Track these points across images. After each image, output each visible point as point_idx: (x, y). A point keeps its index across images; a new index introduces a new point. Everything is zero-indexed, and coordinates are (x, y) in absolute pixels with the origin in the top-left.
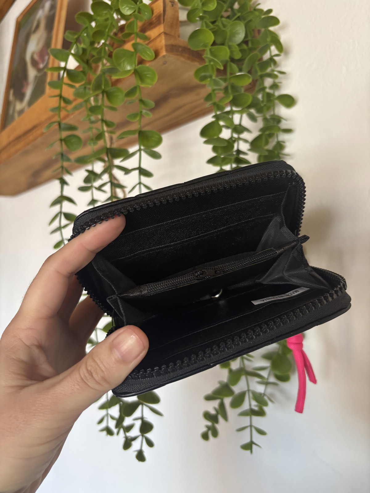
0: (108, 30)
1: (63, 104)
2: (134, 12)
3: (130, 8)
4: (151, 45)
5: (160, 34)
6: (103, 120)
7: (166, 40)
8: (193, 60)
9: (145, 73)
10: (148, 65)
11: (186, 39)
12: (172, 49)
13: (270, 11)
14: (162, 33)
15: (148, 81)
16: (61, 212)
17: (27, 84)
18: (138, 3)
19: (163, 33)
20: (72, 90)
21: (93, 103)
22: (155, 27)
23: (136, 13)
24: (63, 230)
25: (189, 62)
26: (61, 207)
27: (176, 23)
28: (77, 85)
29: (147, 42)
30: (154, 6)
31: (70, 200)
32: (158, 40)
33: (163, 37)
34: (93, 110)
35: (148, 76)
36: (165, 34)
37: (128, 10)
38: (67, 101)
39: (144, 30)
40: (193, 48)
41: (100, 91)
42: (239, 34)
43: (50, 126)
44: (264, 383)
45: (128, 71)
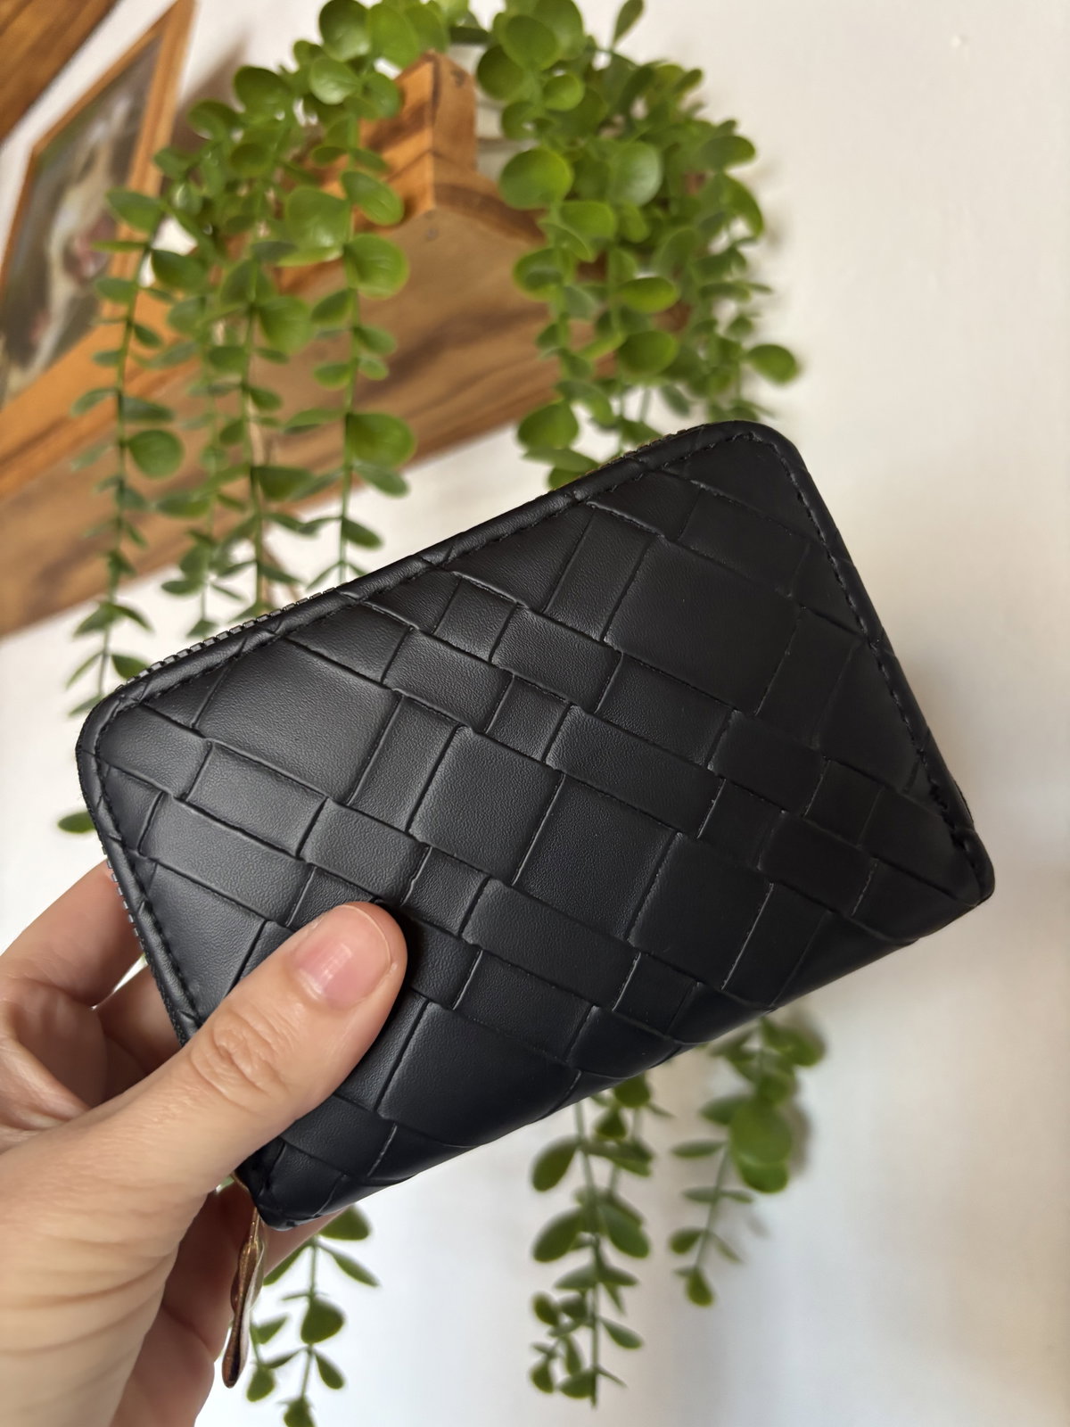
0: (278, 148)
1: (135, 346)
2: (355, 94)
3: (341, 85)
4: (396, 183)
5: (418, 159)
6: (245, 388)
7: (435, 171)
8: (512, 233)
9: (375, 258)
11: (494, 177)
12: (454, 195)
13: (730, 124)
14: (428, 151)
15: (381, 278)
16: (104, 654)
18: (364, 72)
19: (429, 154)
20: (165, 309)
21: (221, 340)
22: (407, 137)
23: (358, 96)
25: (499, 235)
26: (107, 640)
27: (469, 129)
28: (180, 296)
29: (386, 177)
30: (410, 82)
31: (134, 616)
32: (415, 171)
33: (428, 162)
34: (220, 357)
35: (382, 266)
36: (436, 154)
37: (333, 89)
38: (145, 336)
40: (513, 201)
41: (240, 307)
42: (647, 177)
43: (89, 400)
44: (709, 1198)
45: (326, 250)
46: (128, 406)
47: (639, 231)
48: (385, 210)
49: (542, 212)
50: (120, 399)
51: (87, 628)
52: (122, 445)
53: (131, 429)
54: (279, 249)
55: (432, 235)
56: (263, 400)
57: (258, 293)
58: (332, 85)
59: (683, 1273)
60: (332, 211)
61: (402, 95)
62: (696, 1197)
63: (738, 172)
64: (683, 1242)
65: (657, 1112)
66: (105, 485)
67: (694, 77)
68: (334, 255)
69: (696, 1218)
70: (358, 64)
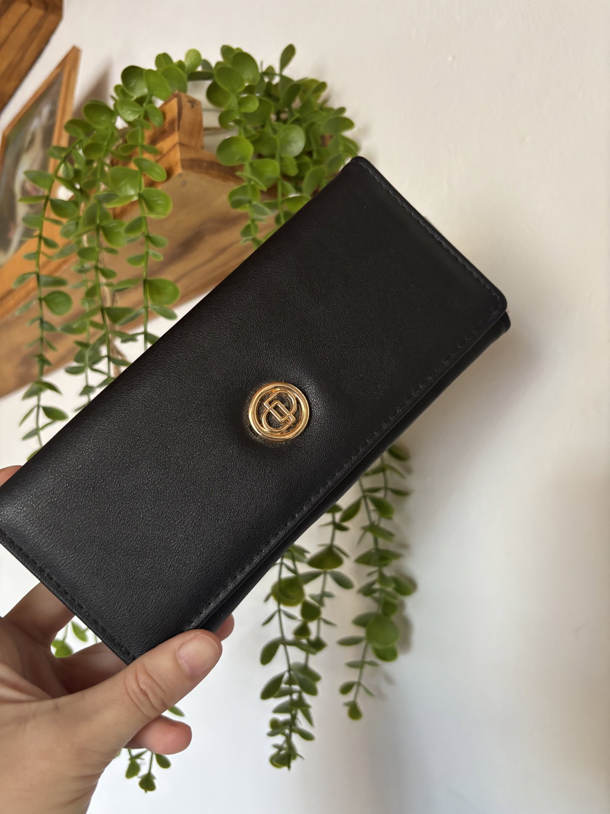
0: (108, 144)
1: (43, 248)
2: (140, 117)
3: (134, 112)
4: (164, 160)
5: (174, 146)
6: (97, 268)
7: (181, 153)
8: (225, 179)
9: (155, 199)
10: (160, 188)
11: (214, 152)
12: (191, 164)
13: (342, 110)
14: (177, 143)
15: (160, 209)
16: (38, 406)
17: (15, 226)
18: (145, 104)
19: (178, 145)
20: (59, 228)
21: (86, 244)
22: (168, 136)
23: (142, 118)
24: (42, 433)
25: (217, 181)
26: (39, 400)
27: (199, 129)
28: (64, 221)
29: (158, 157)
30: (167, 108)
31: (52, 387)
32: (172, 154)
33: (178, 149)
34: (84, 253)
35: (159, 202)
36: (181, 144)
37: (130, 114)
38: (50, 244)
39: (154, 141)
40: (225, 163)
41: (93, 227)
42: (297, 143)
43: (23, 279)
44: (357, 665)
45: (131, 197)
46: (43, 280)
47: (293, 171)
48: (158, 174)
49: (241, 167)
50: (38, 276)
51: (28, 395)
52: (40, 300)
53: (46, 291)
54: (109, 197)
55: (184, 184)
56: (107, 274)
57: (100, 220)
58: (129, 112)
59: (347, 704)
60: (133, 176)
61: (164, 115)
62: (352, 665)
63: (348, 134)
64: (346, 689)
65: (327, 623)
66: (33, 321)
67: (322, 86)
68: (136, 198)
69: (352, 676)
70: (140, 101)
